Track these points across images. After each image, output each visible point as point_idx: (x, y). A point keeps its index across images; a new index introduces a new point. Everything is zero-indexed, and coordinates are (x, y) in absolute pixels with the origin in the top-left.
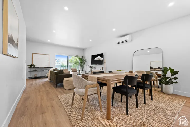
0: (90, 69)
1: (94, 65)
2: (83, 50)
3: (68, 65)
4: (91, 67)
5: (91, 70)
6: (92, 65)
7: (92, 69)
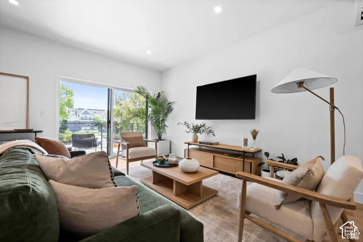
0: (192, 134)
1: (208, 123)
2: (161, 72)
3: (109, 122)
4: (197, 129)
5: (195, 140)
6: (200, 122)
7: (198, 134)
